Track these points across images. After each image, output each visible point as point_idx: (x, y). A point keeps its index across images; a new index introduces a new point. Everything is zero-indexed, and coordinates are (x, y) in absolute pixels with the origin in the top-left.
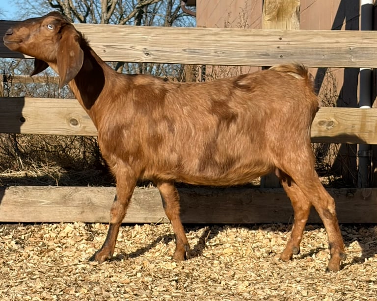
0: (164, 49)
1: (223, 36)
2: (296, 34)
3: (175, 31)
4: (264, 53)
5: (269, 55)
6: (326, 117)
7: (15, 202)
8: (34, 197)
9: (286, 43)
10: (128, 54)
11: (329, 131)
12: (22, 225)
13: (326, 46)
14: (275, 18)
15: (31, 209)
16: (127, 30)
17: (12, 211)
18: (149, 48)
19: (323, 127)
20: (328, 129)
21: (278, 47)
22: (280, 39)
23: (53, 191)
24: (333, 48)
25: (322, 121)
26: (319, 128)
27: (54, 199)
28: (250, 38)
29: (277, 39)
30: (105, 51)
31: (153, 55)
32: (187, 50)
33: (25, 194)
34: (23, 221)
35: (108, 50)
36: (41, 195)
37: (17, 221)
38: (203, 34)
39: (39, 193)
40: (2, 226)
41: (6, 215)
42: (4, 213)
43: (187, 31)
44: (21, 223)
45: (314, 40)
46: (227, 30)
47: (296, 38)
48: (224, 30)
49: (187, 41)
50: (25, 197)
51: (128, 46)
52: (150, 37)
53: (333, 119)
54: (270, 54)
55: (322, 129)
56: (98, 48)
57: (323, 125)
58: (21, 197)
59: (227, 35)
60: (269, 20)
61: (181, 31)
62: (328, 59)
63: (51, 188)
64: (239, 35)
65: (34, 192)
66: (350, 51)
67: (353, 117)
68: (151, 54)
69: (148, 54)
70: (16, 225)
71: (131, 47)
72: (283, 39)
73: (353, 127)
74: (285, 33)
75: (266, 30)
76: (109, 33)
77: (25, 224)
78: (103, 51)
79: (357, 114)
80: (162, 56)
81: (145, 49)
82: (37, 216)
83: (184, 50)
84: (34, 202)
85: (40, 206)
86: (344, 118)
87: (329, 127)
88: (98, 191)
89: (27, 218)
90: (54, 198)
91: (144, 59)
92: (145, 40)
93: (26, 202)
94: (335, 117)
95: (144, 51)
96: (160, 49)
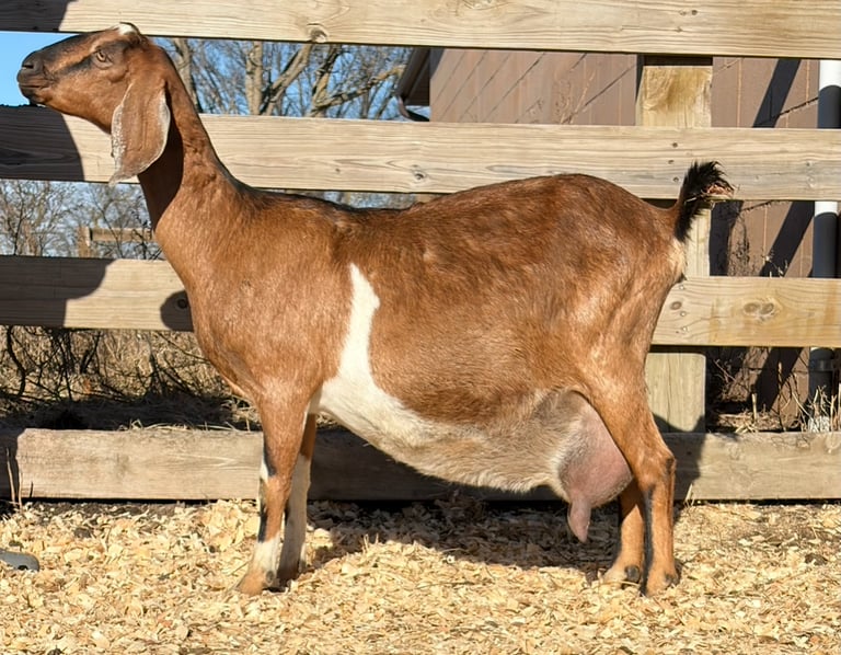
0: (451, 166)
1: (565, 141)
2: (704, 136)
3: (472, 132)
4: (644, 173)
5: (652, 177)
6: (759, 296)
7: (169, 461)
8: (205, 451)
9: (685, 153)
10: (382, 176)
11: (765, 323)
12: (183, 504)
13: (762, 158)
14: (664, 105)
15: (200, 474)
16: (381, 131)
17: (163, 478)
18: (422, 164)
19: (753, 314)
20: (763, 320)
21: (671, 162)
22: (675, 145)
23: (240, 441)
24: (775, 163)
25: (752, 304)
26: (745, 316)
27: (244, 456)
28: (617, 145)
29: (668, 145)
30: (338, 170)
31: (431, 178)
32: (496, 168)
33: (189, 446)
34: (185, 498)
35: (344, 169)
36: (219, 447)
37: (174, 498)
38: (526, 137)
39: (215, 444)
40: (146, 509)
41: (153, 487)
42: (149, 483)
43: (495, 131)
44: (181, 501)
45: (740, 148)
46: (572, 129)
47: (706, 144)
48: (564, 129)
49: (496, 150)
50: (188, 453)
51: (382, 160)
52: (426, 144)
53: (773, 301)
54: (655, 174)
55: (753, 320)
56: (326, 164)
57: (753, 311)
58: (180, 452)
59: (572, 137)
60: (651, 109)
61: (484, 131)
62: (765, 185)
63: (237, 435)
64: (595, 137)
65: (205, 444)
66: (808, 169)
67: (811, 296)
68: (427, 175)
69: (421, 176)
70: (172, 505)
71: (389, 163)
72: (680, 146)
73: (810, 315)
74: (685, 133)
75: (645, 128)
76: (346, 135)
77: (189, 503)
78: (334, 171)
79: (818, 290)
80: (447, 179)
81: (415, 166)
82: (212, 489)
83: (490, 168)
84: (205, 462)
85: (217, 469)
86: (795, 298)
87: (765, 316)
88: (327, 441)
89: (192, 492)
90: (243, 453)
91: (412, 185)
92: (415, 149)
93: (191, 461)
94: (777, 295)
95: (413, 171)
96: (444, 166)
